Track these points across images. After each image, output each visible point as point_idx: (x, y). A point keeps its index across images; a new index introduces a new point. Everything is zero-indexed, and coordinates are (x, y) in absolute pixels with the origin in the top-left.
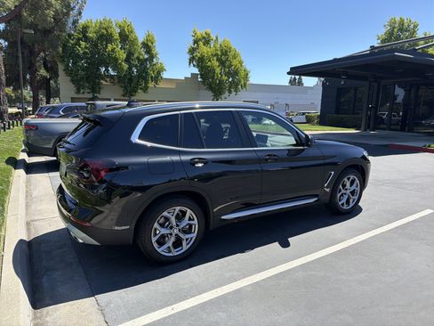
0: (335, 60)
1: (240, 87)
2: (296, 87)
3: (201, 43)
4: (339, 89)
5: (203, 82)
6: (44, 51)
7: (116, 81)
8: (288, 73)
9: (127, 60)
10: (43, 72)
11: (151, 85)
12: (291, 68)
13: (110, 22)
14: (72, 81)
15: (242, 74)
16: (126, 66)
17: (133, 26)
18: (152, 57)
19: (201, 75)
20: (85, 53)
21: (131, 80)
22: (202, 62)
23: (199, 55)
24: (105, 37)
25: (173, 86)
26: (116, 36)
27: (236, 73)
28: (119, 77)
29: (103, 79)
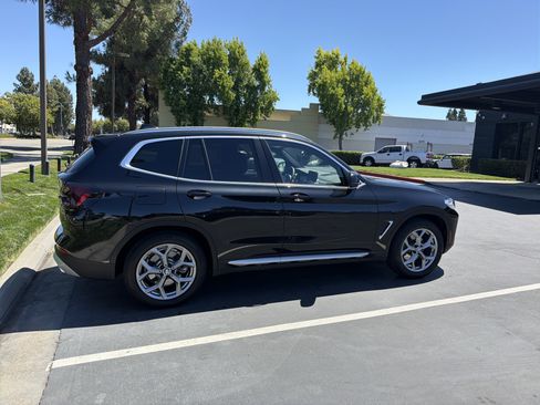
0: (479, 86)
1: (371, 120)
2: (457, 123)
3: (325, 67)
4: (498, 125)
5: (324, 115)
6: (145, 78)
7: (221, 111)
8: (419, 103)
9: (235, 88)
10: (142, 100)
11: (260, 117)
12: (423, 97)
13: (219, 43)
14: (172, 111)
15: (375, 104)
16: (233, 95)
17: (245, 47)
18: (263, 84)
19: (322, 105)
20: (188, 80)
21: (237, 111)
22: (323, 90)
23: (320, 81)
24: (212, 60)
25: (287, 119)
26: (225, 60)
27: (367, 103)
28: (224, 107)
29: (206, 109)
